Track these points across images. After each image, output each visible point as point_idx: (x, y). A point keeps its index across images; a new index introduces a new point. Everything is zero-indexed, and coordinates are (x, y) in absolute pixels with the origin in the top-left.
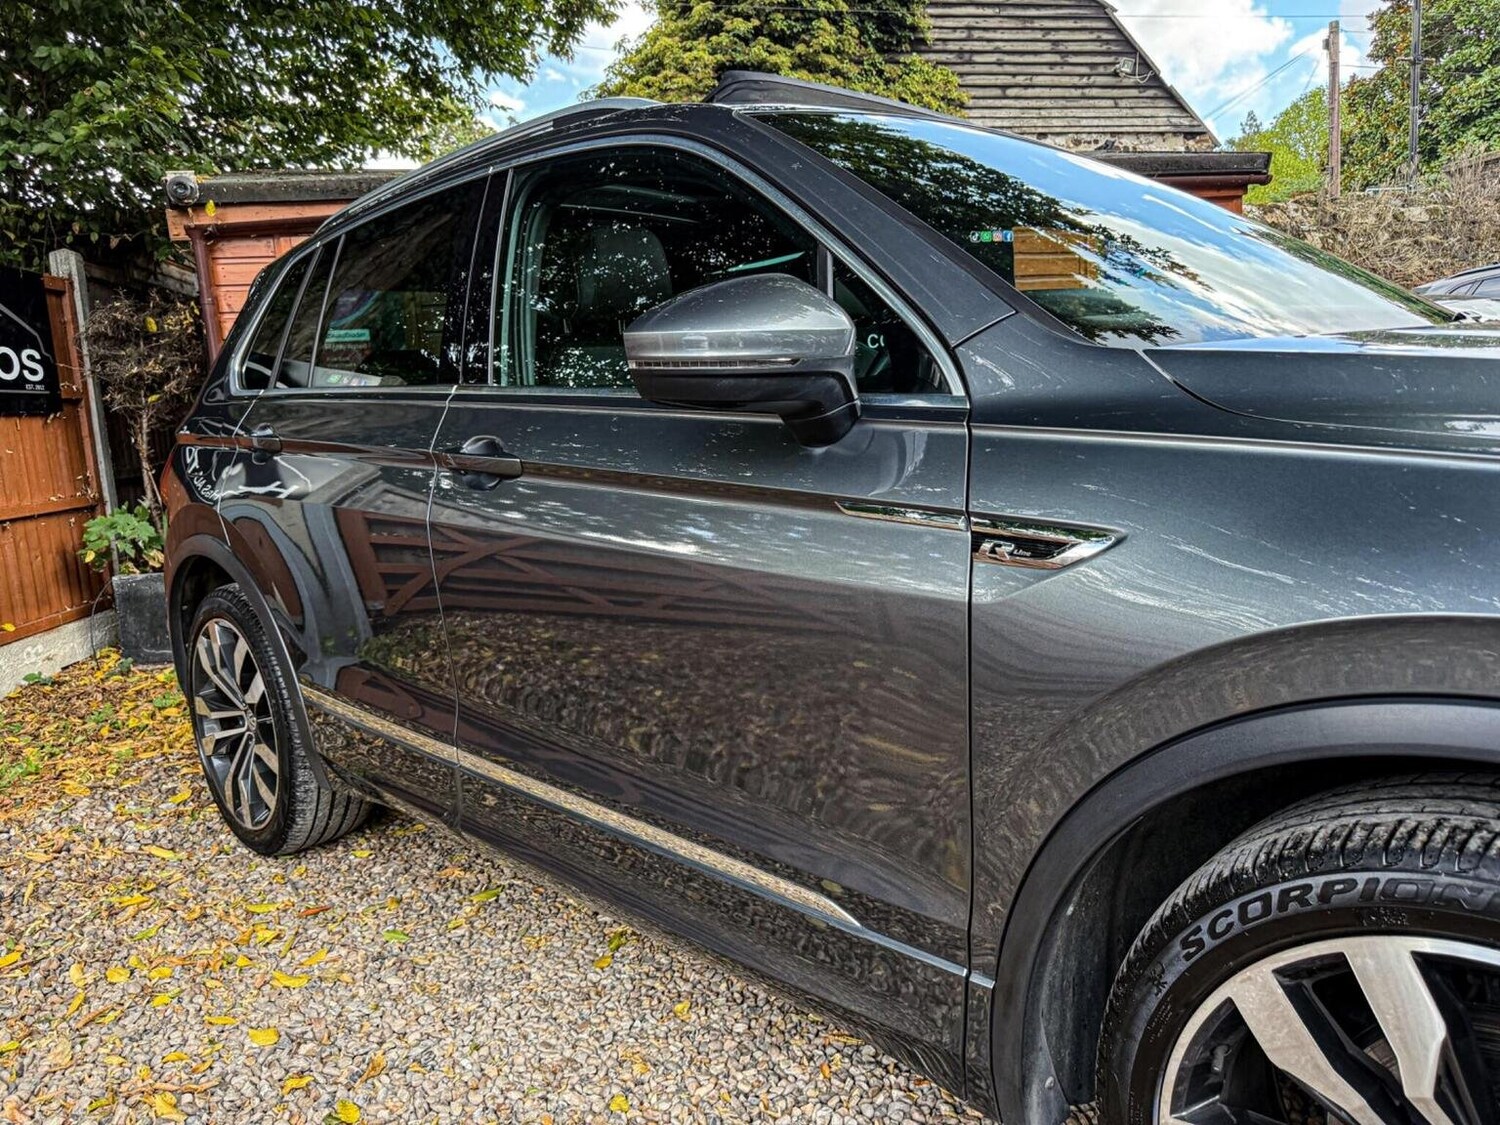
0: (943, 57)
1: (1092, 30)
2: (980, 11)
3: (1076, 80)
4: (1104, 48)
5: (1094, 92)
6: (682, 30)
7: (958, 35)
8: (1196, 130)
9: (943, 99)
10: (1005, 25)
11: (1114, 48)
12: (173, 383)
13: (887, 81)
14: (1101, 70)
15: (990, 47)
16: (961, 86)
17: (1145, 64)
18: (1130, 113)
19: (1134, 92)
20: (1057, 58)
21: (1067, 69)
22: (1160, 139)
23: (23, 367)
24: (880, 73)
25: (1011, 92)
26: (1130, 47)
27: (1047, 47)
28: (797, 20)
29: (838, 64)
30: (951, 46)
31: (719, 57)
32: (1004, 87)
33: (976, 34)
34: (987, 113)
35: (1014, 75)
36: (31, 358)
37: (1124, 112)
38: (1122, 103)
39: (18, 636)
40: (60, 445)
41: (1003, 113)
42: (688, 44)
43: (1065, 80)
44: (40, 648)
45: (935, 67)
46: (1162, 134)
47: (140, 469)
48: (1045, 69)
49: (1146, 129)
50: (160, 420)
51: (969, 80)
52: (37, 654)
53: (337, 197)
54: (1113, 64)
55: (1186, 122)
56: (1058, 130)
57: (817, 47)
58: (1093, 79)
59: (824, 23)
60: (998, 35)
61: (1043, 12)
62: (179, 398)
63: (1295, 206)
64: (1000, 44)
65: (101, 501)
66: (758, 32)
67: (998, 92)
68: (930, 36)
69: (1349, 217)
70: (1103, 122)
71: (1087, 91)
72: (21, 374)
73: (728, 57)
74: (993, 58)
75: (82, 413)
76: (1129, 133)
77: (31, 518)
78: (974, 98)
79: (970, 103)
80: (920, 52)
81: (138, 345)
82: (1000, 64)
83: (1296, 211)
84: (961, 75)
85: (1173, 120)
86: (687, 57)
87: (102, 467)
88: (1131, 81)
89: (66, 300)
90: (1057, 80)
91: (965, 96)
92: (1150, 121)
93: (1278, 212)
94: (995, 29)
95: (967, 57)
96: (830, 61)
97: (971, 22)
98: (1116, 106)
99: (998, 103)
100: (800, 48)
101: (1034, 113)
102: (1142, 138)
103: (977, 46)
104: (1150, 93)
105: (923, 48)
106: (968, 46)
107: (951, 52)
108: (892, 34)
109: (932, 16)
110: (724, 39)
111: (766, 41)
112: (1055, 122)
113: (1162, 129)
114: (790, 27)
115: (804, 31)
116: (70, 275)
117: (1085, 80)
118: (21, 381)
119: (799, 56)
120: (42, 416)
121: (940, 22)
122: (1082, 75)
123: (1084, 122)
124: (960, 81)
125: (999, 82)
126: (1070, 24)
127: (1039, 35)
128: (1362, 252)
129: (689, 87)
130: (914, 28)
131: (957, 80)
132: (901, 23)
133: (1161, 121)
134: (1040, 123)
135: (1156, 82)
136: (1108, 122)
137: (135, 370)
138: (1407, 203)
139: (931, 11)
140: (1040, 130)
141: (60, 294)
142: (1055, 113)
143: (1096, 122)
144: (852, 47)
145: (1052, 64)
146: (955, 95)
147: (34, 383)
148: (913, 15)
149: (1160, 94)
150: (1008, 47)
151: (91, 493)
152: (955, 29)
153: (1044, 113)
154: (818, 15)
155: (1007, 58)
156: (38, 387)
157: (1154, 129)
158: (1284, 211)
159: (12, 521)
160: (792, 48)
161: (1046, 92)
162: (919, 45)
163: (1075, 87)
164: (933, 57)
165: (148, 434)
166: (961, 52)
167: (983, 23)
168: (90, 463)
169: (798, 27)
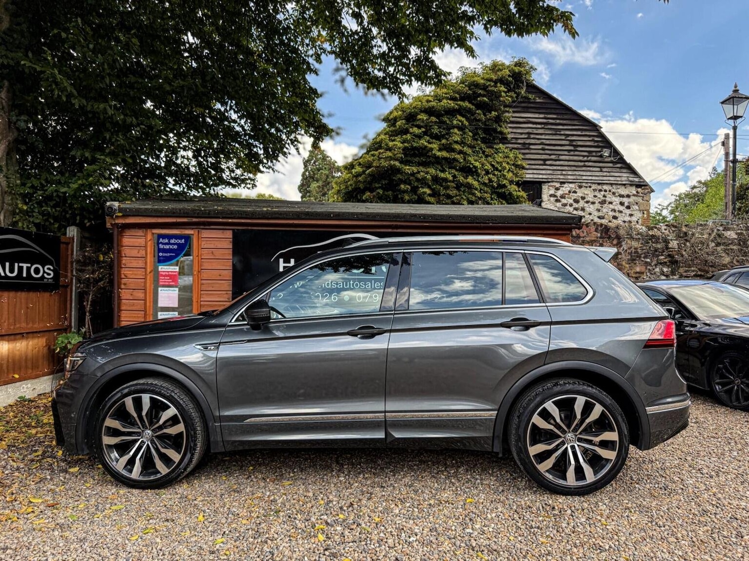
0: (516, 146)
1: (590, 136)
2: (535, 126)
3: (581, 158)
4: (596, 144)
5: (590, 164)
6: (391, 131)
7: (523, 136)
8: (642, 184)
9: (513, 165)
10: (546, 132)
11: (601, 144)
12: (102, 282)
13: (487, 156)
14: (594, 154)
15: (539, 142)
16: (523, 159)
17: (616, 152)
18: (608, 174)
19: (611, 165)
20: (572, 148)
21: (576, 153)
22: (623, 187)
23: (44, 272)
24: (484, 152)
25: (548, 162)
26: (608, 144)
27: (567, 143)
28: (444, 129)
29: (461, 148)
30: (519, 141)
31: (406, 144)
32: (545, 160)
33: (532, 136)
34: (535, 171)
35: (550, 155)
36: (49, 269)
37: (605, 174)
38: (604, 170)
39: (20, 380)
40: (56, 303)
41: (544, 172)
42: (393, 138)
43: (576, 158)
44: (29, 385)
45: (511, 150)
46: (624, 185)
47: (85, 314)
48: (566, 153)
49: (616, 182)
50: (96, 296)
51: (528, 156)
52: (27, 388)
53: (171, 215)
54: (600, 152)
55: (637, 180)
56: (571, 181)
57: (451, 141)
58: (589, 158)
59: (456, 130)
60: (543, 137)
61: (565, 127)
62: (104, 288)
63: (665, 227)
64: (544, 141)
65: (70, 326)
66: (425, 133)
67: (541, 162)
68: (509, 136)
69: (693, 234)
70: (594, 178)
71: (586, 163)
72: (43, 275)
73: (410, 145)
74: (540, 147)
75: (69, 290)
76: (607, 184)
77: (36, 332)
78: (528, 164)
79: (527, 167)
80: (503, 143)
81: (94, 266)
82: (543, 149)
83: (666, 230)
84: (524, 154)
85: (630, 179)
86: (391, 144)
87: (73, 313)
88: (609, 159)
89: (70, 246)
90: (571, 158)
91: (525, 164)
92: (618, 179)
93: (655, 230)
94: (541, 134)
95: (527, 146)
96: (457, 147)
97: (530, 131)
98: (601, 171)
99: (541, 167)
100: (444, 141)
101: (559, 172)
102: (614, 186)
103: (533, 141)
104: (619, 165)
105: (506, 141)
106: (528, 141)
107: (519, 144)
108: (491, 135)
109: (510, 127)
110: (409, 137)
111: (428, 138)
112: (569, 177)
113: (624, 182)
114: (440, 132)
115: (447, 134)
116: (74, 236)
117: (585, 158)
118: (43, 277)
119: (443, 144)
120: (50, 292)
121: (515, 130)
122: (584, 156)
123: (584, 178)
124: (523, 157)
125: (542, 158)
126: (579, 133)
127: (563, 137)
128: (699, 252)
129: (390, 157)
130: (501, 133)
131: (521, 156)
132: (495, 130)
133: (623, 179)
134: (562, 177)
135: (622, 160)
136: (597, 178)
137: (87, 276)
138: (726, 229)
139: (509, 125)
140: (561, 180)
141: (67, 244)
142: (570, 173)
143: (590, 178)
144: (469, 141)
145: (569, 151)
146: (519, 163)
147: (48, 279)
148: (501, 127)
149: (623, 166)
150: (548, 142)
151: (66, 323)
152: (521, 134)
153: (564, 172)
154: (454, 127)
155: (547, 147)
156: (49, 280)
157: (620, 182)
158: (659, 229)
159: (27, 333)
160: (440, 141)
161: (566, 163)
162: (504, 140)
163: (581, 161)
164: (510, 146)
165: (91, 301)
166: (524, 144)
167: (535, 131)
168: (68, 311)
169: (444, 132)
